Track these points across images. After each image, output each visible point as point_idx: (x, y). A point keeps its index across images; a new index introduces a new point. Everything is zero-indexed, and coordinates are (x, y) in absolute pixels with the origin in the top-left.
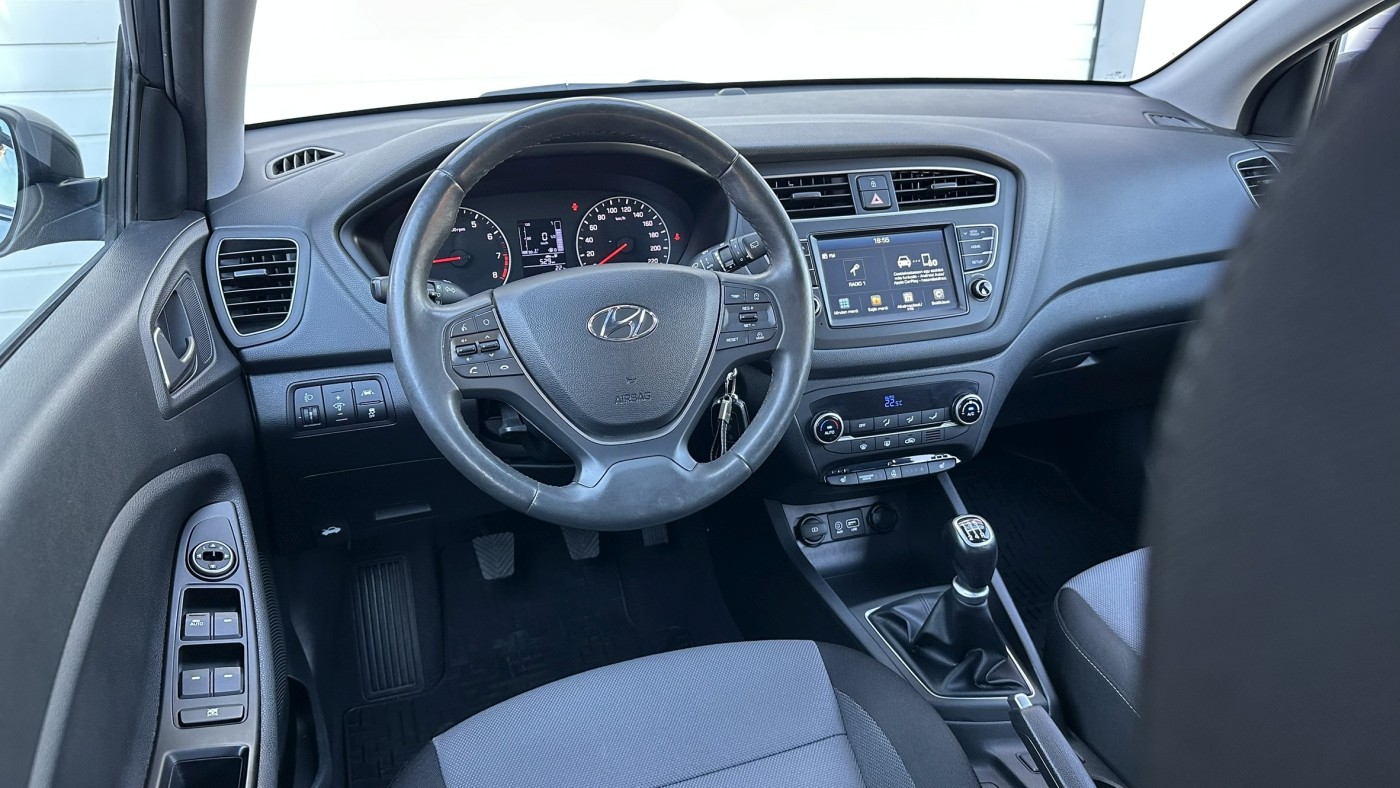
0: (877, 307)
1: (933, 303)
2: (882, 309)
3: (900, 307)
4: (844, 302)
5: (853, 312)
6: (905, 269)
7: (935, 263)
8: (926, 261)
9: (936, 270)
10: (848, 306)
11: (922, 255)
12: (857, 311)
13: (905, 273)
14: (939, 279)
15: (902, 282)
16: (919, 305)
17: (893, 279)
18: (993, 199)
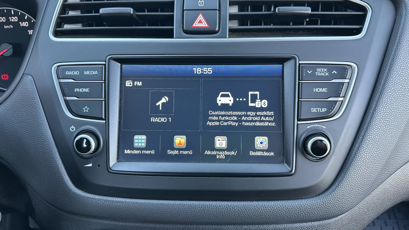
0: (179, 150)
1: (252, 153)
2: (185, 153)
3: (208, 153)
4: (140, 140)
5: (148, 152)
6: (225, 107)
7: (264, 103)
8: (253, 101)
9: (264, 113)
10: (144, 145)
11: (250, 93)
12: (153, 152)
13: (223, 113)
14: (266, 124)
15: (217, 123)
16: (233, 153)
17: (206, 118)
18: (358, 31)
